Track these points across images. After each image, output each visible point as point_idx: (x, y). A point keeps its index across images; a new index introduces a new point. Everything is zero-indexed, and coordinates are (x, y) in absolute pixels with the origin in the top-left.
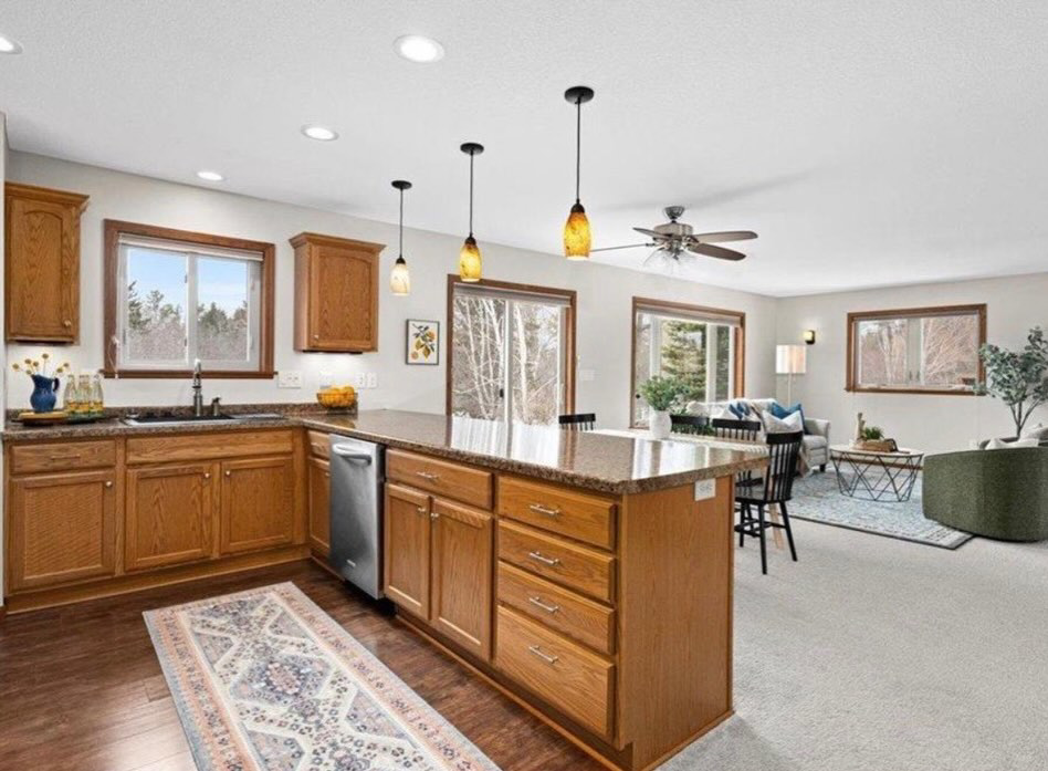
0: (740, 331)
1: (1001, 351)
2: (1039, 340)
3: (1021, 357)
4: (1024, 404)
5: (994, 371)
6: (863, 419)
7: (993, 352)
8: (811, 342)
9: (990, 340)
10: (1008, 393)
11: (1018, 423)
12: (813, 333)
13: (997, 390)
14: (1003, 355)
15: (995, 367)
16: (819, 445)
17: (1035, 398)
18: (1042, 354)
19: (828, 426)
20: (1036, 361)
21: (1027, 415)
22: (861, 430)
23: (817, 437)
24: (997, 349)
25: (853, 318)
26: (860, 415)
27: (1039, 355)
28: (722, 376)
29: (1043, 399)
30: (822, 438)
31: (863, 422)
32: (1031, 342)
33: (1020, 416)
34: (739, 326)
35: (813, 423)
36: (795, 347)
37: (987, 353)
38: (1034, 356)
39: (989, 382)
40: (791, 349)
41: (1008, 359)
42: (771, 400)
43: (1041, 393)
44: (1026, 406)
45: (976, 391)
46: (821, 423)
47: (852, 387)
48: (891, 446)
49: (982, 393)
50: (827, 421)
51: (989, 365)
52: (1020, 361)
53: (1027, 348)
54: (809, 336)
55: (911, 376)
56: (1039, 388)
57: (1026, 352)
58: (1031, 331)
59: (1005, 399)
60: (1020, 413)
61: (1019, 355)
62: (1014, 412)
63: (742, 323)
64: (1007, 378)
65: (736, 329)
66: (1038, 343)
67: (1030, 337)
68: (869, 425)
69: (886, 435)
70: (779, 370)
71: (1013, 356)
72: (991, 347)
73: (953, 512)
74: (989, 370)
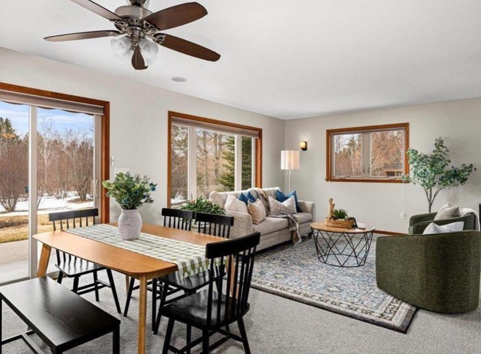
0: (259, 141)
1: (419, 154)
2: (442, 146)
3: (430, 158)
4: (433, 188)
5: (415, 166)
6: (333, 203)
7: (415, 154)
8: (305, 149)
9: (412, 146)
10: (424, 181)
11: (430, 201)
12: (306, 143)
13: (417, 179)
14: (420, 156)
15: (415, 164)
16: (306, 220)
17: (440, 184)
18: (443, 155)
19: (313, 205)
20: (440, 160)
21: (435, 196)
22: (332, 211)
23: (306, 214)
24: (417, 152)
25: (330, 133)
26: (331, 200)
27: (441, 156)
28: (246, 171)
29: (445, 185)
30: (309, 215)
31: (334, 205)
32: (437, 147)
33: (431, 197)
34: (258, 138)
35: (303, 204)
36: (292, 151)
37: (411, 155)
38: (438, 157)
39: (412, 174)
40: (290, 154)
41: (423, 158)
42: (277, 188)
43: (443, 182)
44: (434, 190)
45: (403, 180)
46: (308, 203)
47: (329, 178)
48: (352, 223)
49: (408, 182)
50: (312, 203)
51: (411, 163)
52: (431, 160)
53: (434, 151)
54: (303, 145)
55: (364, 171)
56: (443, 177)
57: (433, 154)
58: (436, 140)
59: (423, 185)
60: (431, 194)
61: (429, 156)
62: (427, 194)
63: (260, 135)
64: (423, 171)
65: (256, 140)
66: (441, 148)
67: (436, 144)
68: (337, 208)
69: (350, 215)
70: (282, 168)
71: (426, 157)
72: (413, 150)
73: (400, 287)
74: (411, 166)
